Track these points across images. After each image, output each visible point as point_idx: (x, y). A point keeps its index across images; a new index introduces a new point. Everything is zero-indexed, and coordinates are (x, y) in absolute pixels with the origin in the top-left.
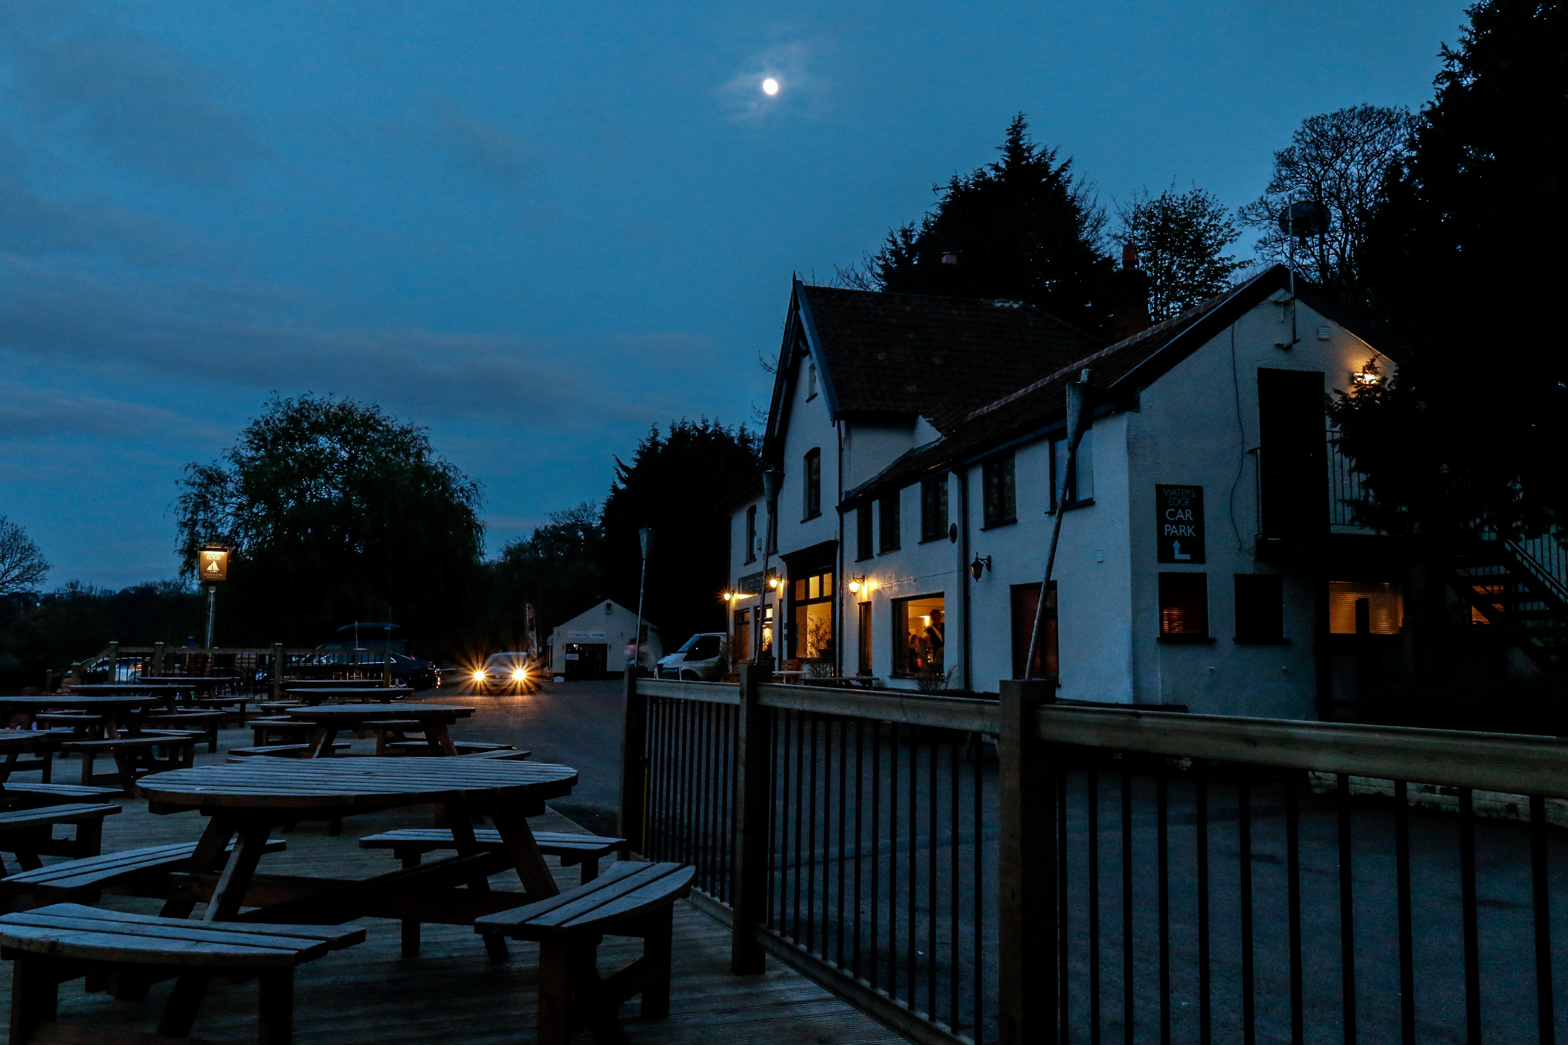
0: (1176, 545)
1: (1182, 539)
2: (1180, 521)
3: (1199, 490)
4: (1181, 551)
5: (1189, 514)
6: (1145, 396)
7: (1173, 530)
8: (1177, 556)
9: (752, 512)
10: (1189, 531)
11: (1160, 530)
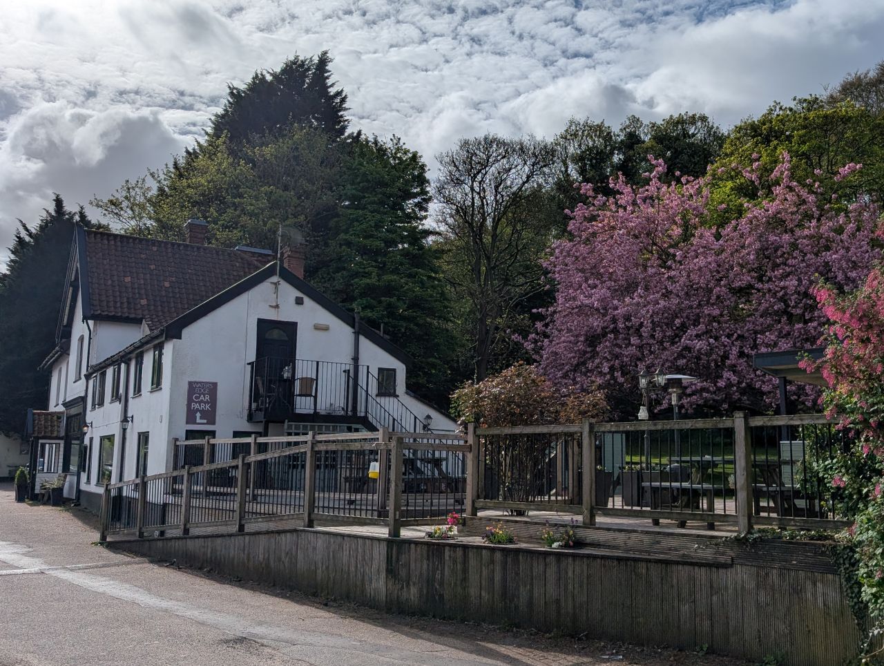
0: (198, 415)
1: (202, 412)
2: (202, 401)
3: (215, 385)
4: (201, 418)
5: (207, 397)
6: (186, 332)
7: (197, 406)
8: (198, 420)
9: (60, 371)
10: (207, 407)
11: (189, 405)
